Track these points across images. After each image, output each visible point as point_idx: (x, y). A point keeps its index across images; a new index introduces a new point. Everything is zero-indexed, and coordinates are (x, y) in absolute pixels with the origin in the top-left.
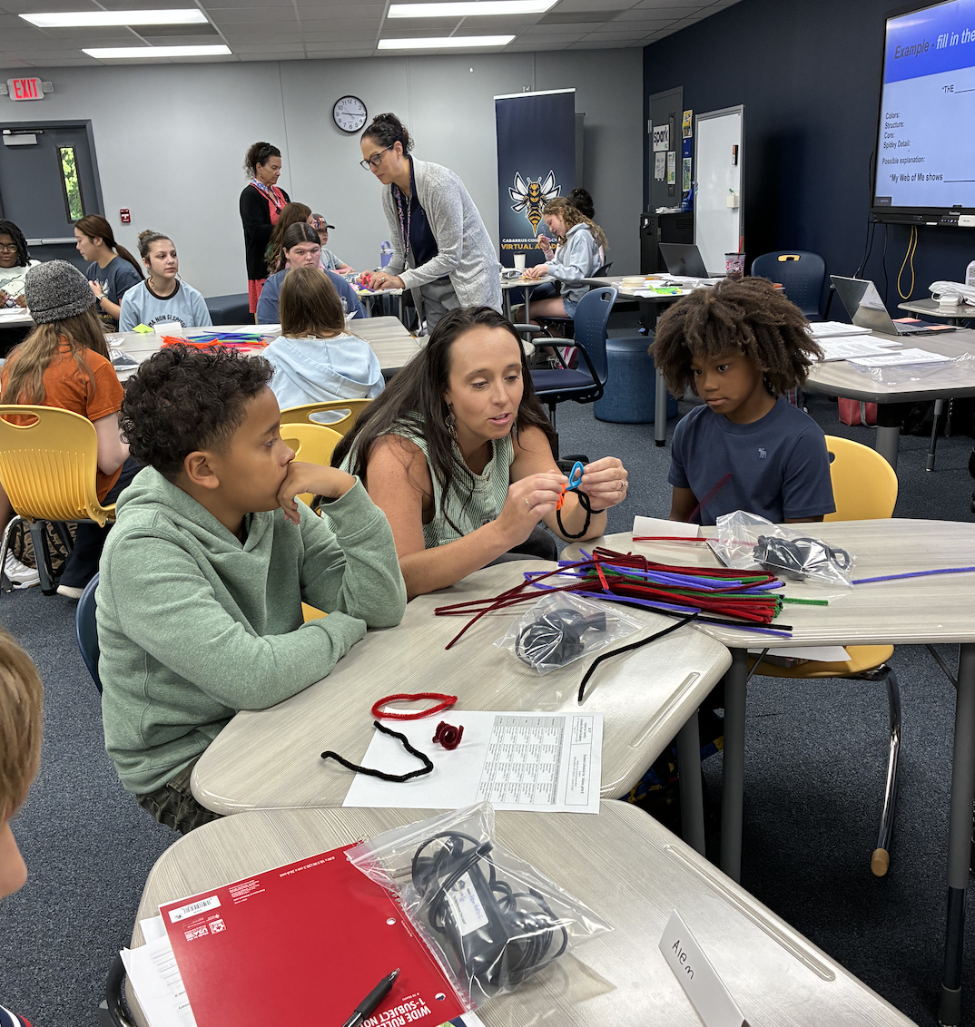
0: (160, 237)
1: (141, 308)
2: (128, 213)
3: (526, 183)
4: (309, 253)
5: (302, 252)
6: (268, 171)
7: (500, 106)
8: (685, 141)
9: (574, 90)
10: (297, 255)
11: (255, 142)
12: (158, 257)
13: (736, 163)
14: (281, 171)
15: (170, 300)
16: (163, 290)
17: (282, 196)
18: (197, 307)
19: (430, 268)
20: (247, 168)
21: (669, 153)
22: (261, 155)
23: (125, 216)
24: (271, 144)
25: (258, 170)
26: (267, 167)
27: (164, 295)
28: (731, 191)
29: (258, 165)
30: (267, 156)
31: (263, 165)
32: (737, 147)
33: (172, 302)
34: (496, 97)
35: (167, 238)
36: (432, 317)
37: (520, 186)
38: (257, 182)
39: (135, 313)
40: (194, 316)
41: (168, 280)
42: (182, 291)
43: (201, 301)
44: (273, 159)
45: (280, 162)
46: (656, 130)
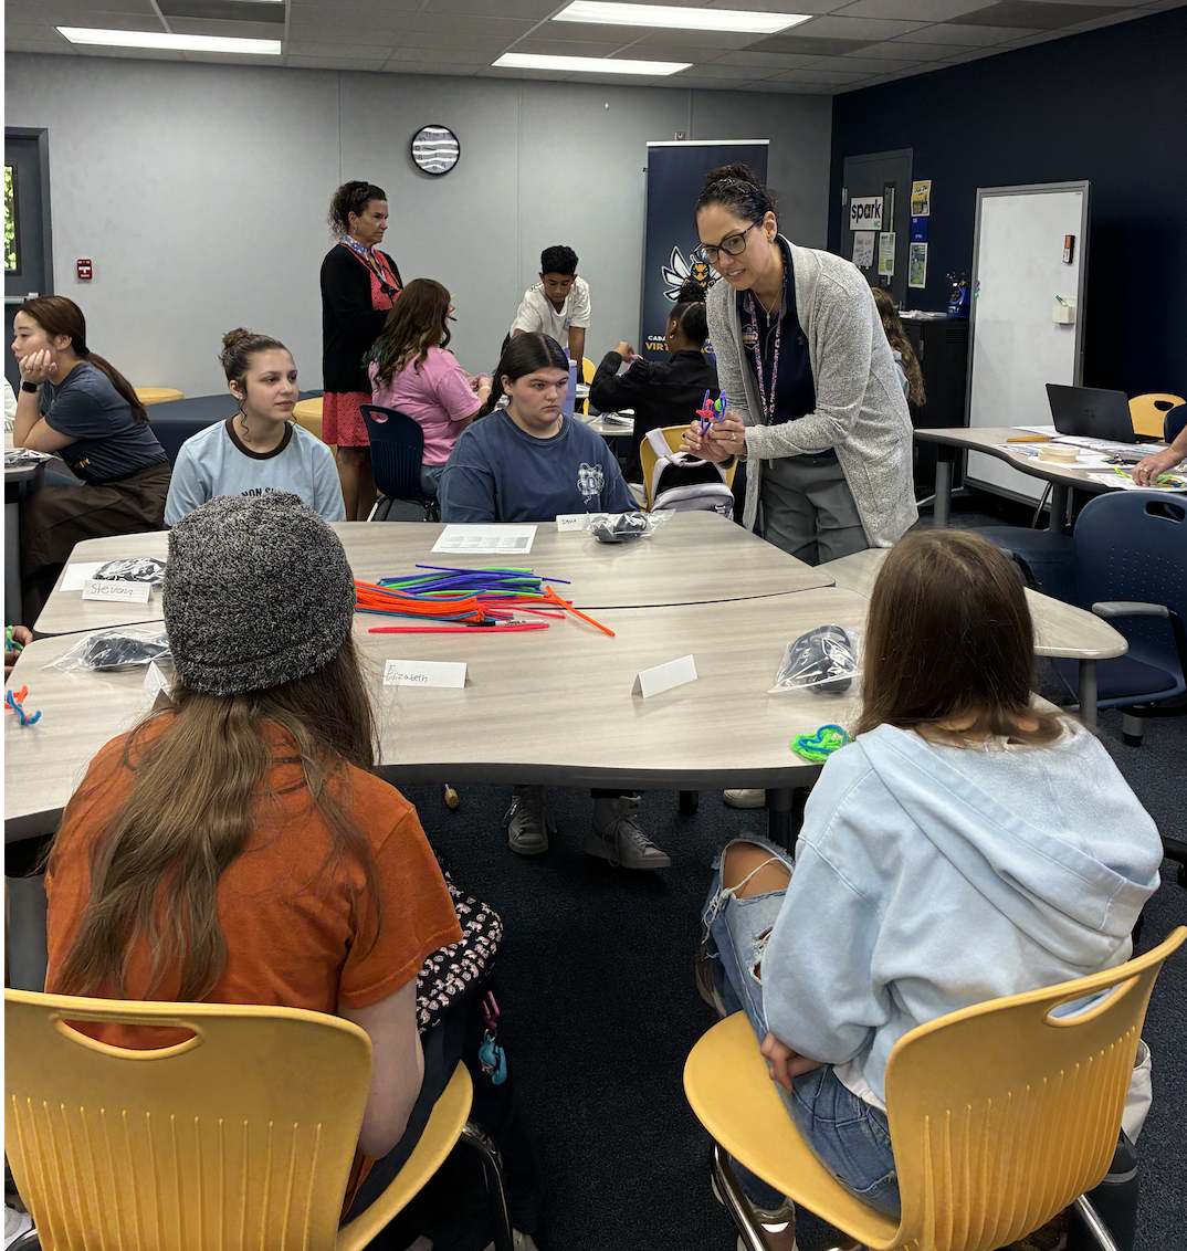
0: (268, 344)
1: (215, 473)
2: (89, 265)
3: (689, 262)
4: (553, 388)
5: (542, 385)
6: (367, 223)
7: (655, 156)
8: (915, 221)
9: (767, 142)
10: (531, 391)
11: (345, 182)
12: (263, 380)
13: (1071, 261)
14: (387, 222)
15: (273, 460)
16: (260, 441)
17: (387, 265)
18: (323, 473)
19: (800, 432)
20: (333, 223)
21: (882, 234)
22: (354, 201)
23: (85, 269)
24: (370, 183)
25: (352, 222)
26: (366, 217)
27: (261, 450)
28: (1060, 300)
29: (351, 215)
30: (365, 200)
31: (359, 214)
32: (1073, 238)
33: (276, 464)
34: (649, 144)
35: (281, 346)
36: (781, 516)
37: (679, 265)
38: (351, 241)
39: (203, 483)
40: (316, 491)
41: (274, 423)
42: (296, 443)
43: (330, 462)
44: (374, 205)
45: (386, 207)
46: (855, 202)
